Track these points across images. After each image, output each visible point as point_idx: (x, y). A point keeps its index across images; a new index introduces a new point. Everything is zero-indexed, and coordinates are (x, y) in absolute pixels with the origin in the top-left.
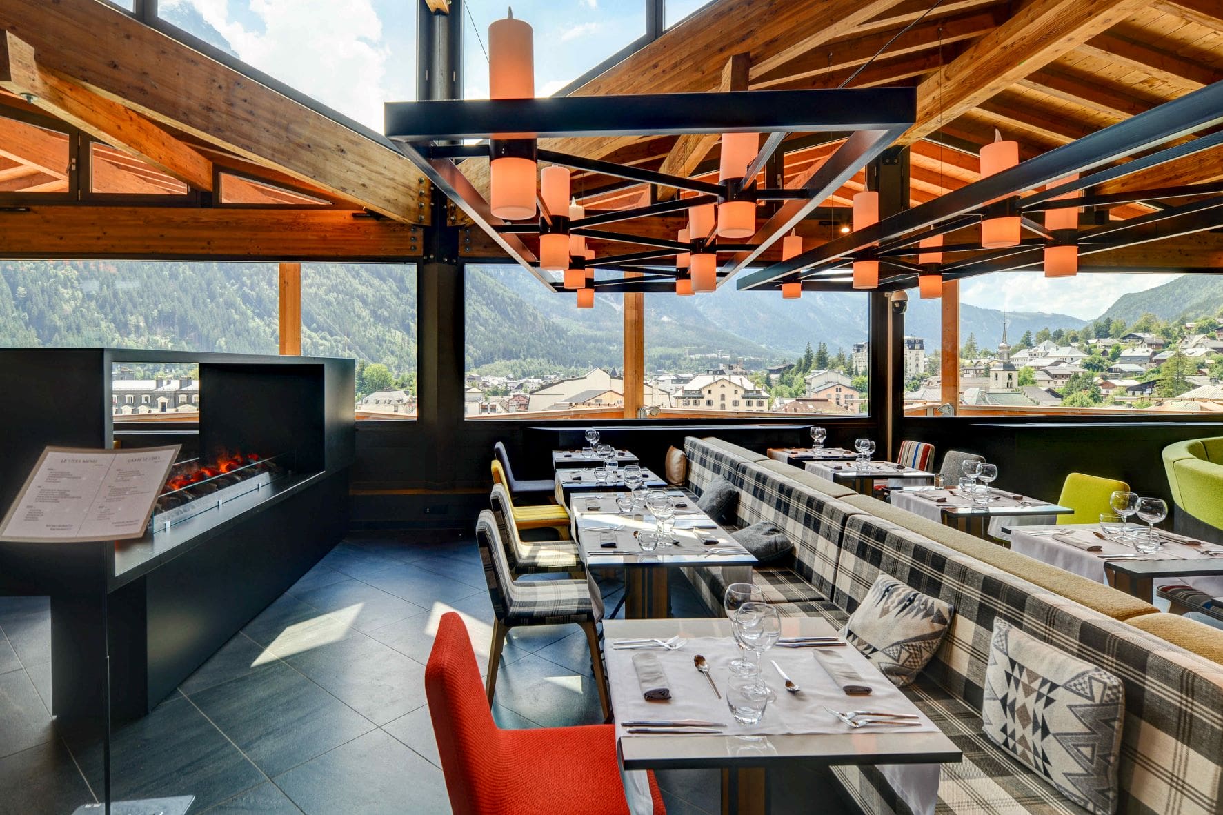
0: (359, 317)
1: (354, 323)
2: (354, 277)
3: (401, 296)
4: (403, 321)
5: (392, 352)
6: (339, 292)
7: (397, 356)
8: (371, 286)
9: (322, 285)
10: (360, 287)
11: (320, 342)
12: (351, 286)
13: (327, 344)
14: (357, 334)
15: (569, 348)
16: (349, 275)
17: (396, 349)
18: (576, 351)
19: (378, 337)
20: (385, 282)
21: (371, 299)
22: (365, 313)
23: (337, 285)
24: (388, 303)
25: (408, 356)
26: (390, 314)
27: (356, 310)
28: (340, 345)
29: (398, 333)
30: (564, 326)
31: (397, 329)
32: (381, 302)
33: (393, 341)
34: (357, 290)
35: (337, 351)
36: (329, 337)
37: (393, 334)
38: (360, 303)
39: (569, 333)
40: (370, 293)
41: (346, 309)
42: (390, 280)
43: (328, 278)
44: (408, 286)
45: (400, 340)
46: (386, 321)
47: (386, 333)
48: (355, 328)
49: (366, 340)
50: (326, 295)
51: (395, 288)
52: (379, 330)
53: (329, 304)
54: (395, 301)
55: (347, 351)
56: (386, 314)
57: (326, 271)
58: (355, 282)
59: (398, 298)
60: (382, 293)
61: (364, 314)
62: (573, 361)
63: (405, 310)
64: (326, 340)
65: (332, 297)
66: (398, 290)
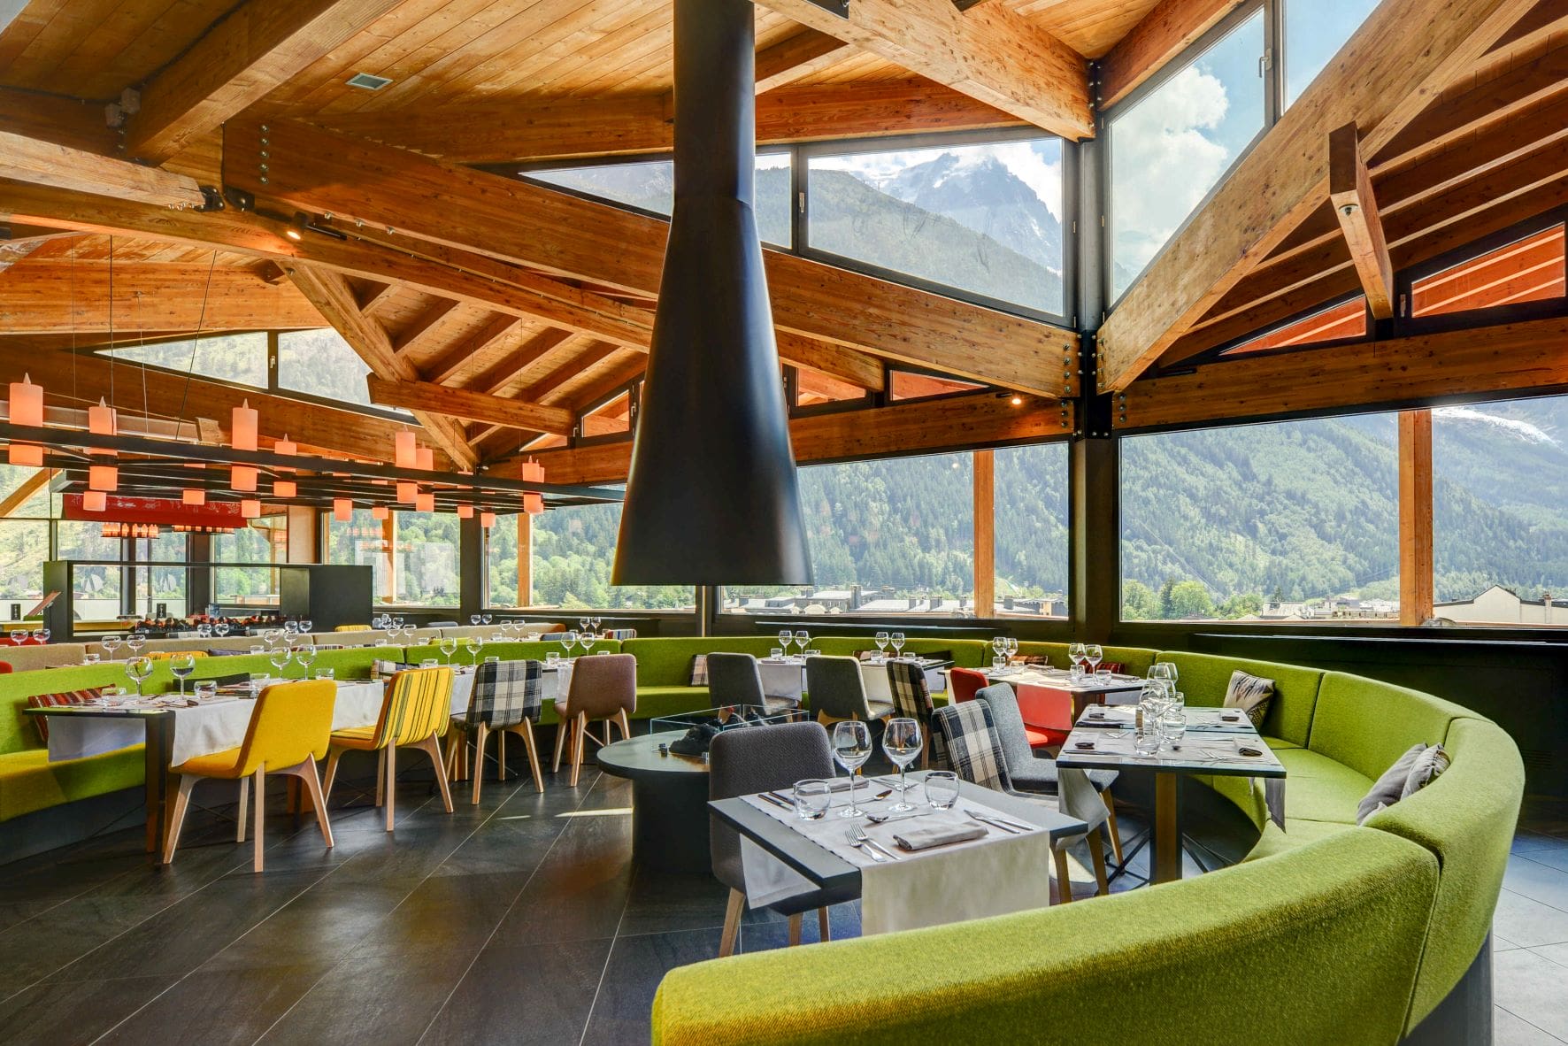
0: (1186, 518)
1: (1179, 525)
2: (1179, 464)
3: (1244, 486)
4: (1247, 521)
5: (1231, 565)
6: (1160, 486)
7: (1237, 570)
8: (1202, 474)
9: (1139, 478)
10: (1188, 477)
11: (1135, 553)
12: (1176, 476)
13: (1144, 556)
14: (1182, 541)
15: (1533, 554)
16: (1173, 462)
17: (1235, 559)
18: (1547, 558)
19: (1211, 544)
20: (1221, 467)
21: (1202, 493)
22: (1194, 513)
23: (1157, 477)
24: (1225, 496)
25: (1254, 570)
26: (1228, 513)
27: (1182, 509)
28: (1160, 557)
29: (1240, 538)
30: (1525, 518)
31: (1238, 532)
32: (1217, 495)
33: (1232, 549)
34: (1184, 481)
35: (1156, 565)
36: (1145, 546)
37: (1233, 541)
38: (1188, 499)
39: (1532, 529)
40: (1200, 484)
41: (1169, 508)
42: (1230, 464)
43: (1145, 468)
44: (1255, 470)
45: (1243, 548)
46: (1223, 522)
47: (1223, 539)
48: (1181, 532)
49: (1194, 549)
50: (1144, 490)
51: (1235, 474)
52: (1212, 535)
53: (1147, 502)
54: (1235, 492)
55: (1170, 565)
56: (1223, 512)
57: (1144, 460)
58: (1181, 471)
59: (1241, 488)
60: (1218, 483)
61: (1192, 514)
62: (1539, 575)
63: (1250, 505)
64: (1142, 550)
65: (1150, 493)
66: (1240, 478)
